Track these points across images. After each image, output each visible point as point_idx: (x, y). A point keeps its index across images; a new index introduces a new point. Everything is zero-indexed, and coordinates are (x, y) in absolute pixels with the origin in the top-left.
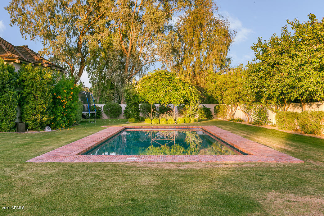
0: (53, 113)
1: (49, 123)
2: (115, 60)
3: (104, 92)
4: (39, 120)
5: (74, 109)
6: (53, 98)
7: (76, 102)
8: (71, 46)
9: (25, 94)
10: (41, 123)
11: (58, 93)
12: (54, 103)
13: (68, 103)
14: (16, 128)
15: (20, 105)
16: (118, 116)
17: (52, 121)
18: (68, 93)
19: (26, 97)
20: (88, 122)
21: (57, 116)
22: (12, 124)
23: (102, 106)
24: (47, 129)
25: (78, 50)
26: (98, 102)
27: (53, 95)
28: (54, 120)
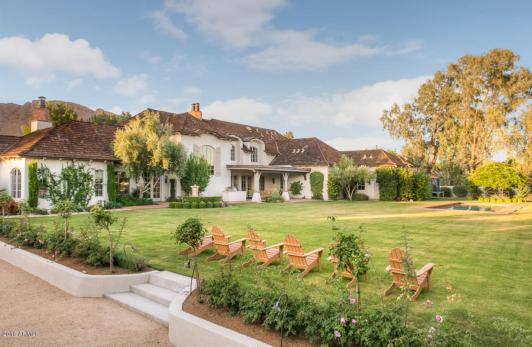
0: (414, 192)
1: (412, 197)
2: (461, 151)
3: (454, 176)
4: (407, 196)
5: (426, 190)
6: (414, 185)
7: (427, 187)
8: (426, 141)
9: (400, 182)
10: (408, 197)
11: (416, 181)
12: (414, 187)
13: (422, 187)
14: (396, 199)
15: (398, 188)
16: (465, 196)
17: (413, 197)
18: (422, 181)
19: (400, 184)
20: (437, 199)
21: (416, 194)
22: (394, 197)
23: (451, 187)
24: (411, 201)
25: (432, 143)
26: (449, 184)
27: (413, 182)
28: (415, 196)
